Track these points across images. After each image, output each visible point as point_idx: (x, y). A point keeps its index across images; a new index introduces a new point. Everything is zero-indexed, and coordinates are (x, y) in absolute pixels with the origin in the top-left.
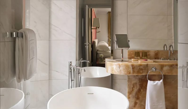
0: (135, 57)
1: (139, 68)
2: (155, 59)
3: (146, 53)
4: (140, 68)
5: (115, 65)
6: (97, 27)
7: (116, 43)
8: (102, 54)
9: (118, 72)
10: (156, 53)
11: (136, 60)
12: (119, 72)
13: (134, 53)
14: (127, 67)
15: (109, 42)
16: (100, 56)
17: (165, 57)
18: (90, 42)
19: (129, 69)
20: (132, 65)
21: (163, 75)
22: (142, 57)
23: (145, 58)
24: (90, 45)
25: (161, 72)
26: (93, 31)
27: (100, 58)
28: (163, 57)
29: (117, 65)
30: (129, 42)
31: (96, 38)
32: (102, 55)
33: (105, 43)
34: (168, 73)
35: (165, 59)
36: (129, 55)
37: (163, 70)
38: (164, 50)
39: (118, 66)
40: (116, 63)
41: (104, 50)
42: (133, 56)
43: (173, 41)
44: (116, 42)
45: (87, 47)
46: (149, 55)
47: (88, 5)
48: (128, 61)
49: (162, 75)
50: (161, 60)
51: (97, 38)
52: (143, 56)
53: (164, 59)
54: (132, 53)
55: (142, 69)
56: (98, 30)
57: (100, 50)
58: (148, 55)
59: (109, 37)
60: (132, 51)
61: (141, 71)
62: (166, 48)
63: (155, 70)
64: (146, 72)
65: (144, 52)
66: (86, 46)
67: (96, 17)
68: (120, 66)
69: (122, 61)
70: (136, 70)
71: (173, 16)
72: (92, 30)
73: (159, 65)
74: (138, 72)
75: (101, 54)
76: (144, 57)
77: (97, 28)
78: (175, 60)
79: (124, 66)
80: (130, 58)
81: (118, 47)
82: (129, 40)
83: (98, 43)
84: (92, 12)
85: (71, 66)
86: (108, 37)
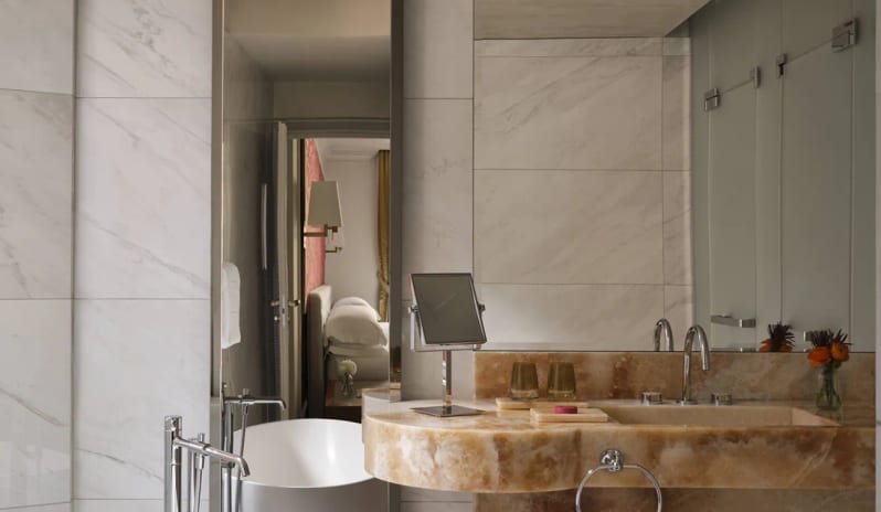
0: (514, 391)
1: (533, 454)
2: (616, 395)
3: (570, 367)
4: (538, 456)
5: (409, 437)
6: (326, 227)
7: (417, 317)
8: (349, 362)
9: (425, 474)
10: (618, 365)
11: (518, 404)
12: (429, 472)
13: (510, 368)
14: (471, 446)
15: (381, 301)
16: (342, 368)
17: (663, 386)
18: (295, 298)
19: (484, 462)
20: (500, 442)
21: (662, 489)
22: (551, 392)
23: (566, 393)
24: (296, 309)
25: (649, 477)
26: (308, 245)
27: (340, 379)
28: (657, 389)
29: (419, 437)
30: (483, 313)
31: (323, 283)
32: (349, 365)
33: (365, 302)
34: (688, 480)
35: (668, 399)
36: (481, 378)
37: (658, 462)
38: (658, 350)
39: (425, 443)
40: (413, 428)
41: (362, 341)
42: (502, 380)
43: (689, 290)
44: (413, 316)
45: (283, 319)
46: (584, 377)
47: (287, 124)
48: (478, 413)
49: (655, 490)
50: (647, 404)
51: (326, 280)
52: (556, 384)
53: (661, 400)
54: (496, 365)
55: (550, 462)
56: (333, 240)
57: (341, 338)
58: (576, 376)
59: (380, 275)
60: (498, 358)
61: (546, 473)
62: (668, 339)
63: (620, 463)
64: (570, 477)
65: (561, 366)
66: (278, 316)
67: (321, 175)
68: (433, 447)
69: (448, 412)
70: (517, 468)
71: (687, 175)
72: (305, 238)
73: (640, 435)
74: (531, 476)
75: (345, 357)
76: (560, 389)
77: (330, 231)
78: (717, 402)
79: (455, 446)
80: (487, 394)
81: (427, 342)
82: (481, 303)
83: (332, 307)
84: (306, 152)
85: (176, 440)
86: (378, 273)
